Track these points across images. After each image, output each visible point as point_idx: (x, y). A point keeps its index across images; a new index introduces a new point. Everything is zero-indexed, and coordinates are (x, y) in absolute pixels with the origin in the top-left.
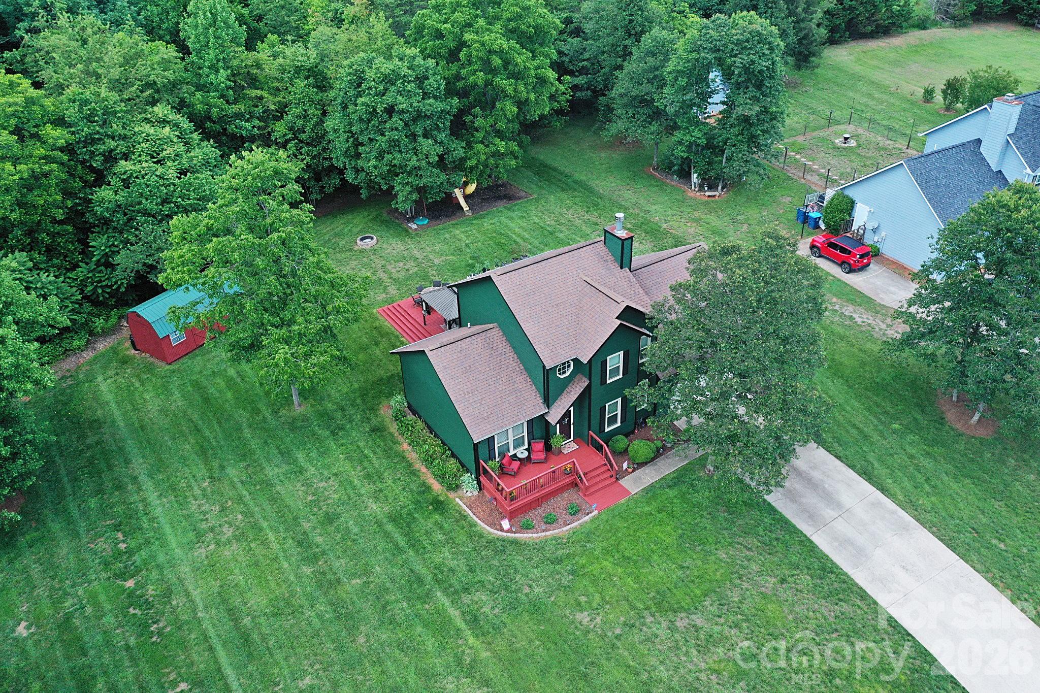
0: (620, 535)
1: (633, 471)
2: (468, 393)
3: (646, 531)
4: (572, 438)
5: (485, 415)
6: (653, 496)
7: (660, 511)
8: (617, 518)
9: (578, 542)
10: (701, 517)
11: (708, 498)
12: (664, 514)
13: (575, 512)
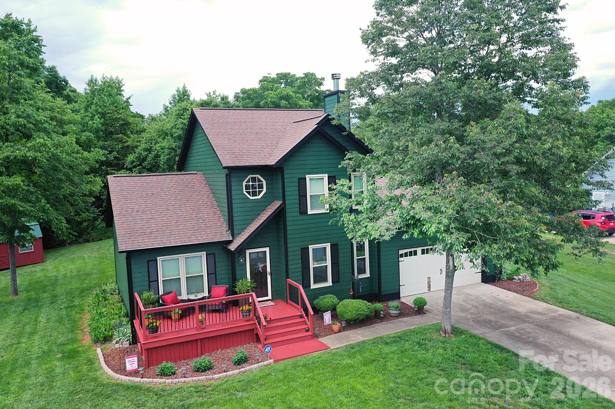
0: (294, 384)
1: (340, 331)
2: (138, 211)
3: (337, 382)
4: (270, 297)
5: (149, 231)
6: (359, 351)
7: (366, 363)
8: (298, 368)
9: (225, 391)
10: (429, 372)
11: (442, 355)
12: (372, 367)
13: (240, 362)
